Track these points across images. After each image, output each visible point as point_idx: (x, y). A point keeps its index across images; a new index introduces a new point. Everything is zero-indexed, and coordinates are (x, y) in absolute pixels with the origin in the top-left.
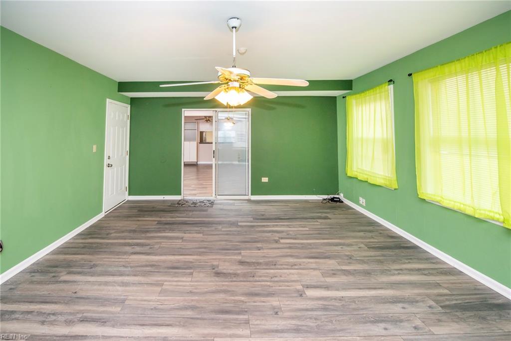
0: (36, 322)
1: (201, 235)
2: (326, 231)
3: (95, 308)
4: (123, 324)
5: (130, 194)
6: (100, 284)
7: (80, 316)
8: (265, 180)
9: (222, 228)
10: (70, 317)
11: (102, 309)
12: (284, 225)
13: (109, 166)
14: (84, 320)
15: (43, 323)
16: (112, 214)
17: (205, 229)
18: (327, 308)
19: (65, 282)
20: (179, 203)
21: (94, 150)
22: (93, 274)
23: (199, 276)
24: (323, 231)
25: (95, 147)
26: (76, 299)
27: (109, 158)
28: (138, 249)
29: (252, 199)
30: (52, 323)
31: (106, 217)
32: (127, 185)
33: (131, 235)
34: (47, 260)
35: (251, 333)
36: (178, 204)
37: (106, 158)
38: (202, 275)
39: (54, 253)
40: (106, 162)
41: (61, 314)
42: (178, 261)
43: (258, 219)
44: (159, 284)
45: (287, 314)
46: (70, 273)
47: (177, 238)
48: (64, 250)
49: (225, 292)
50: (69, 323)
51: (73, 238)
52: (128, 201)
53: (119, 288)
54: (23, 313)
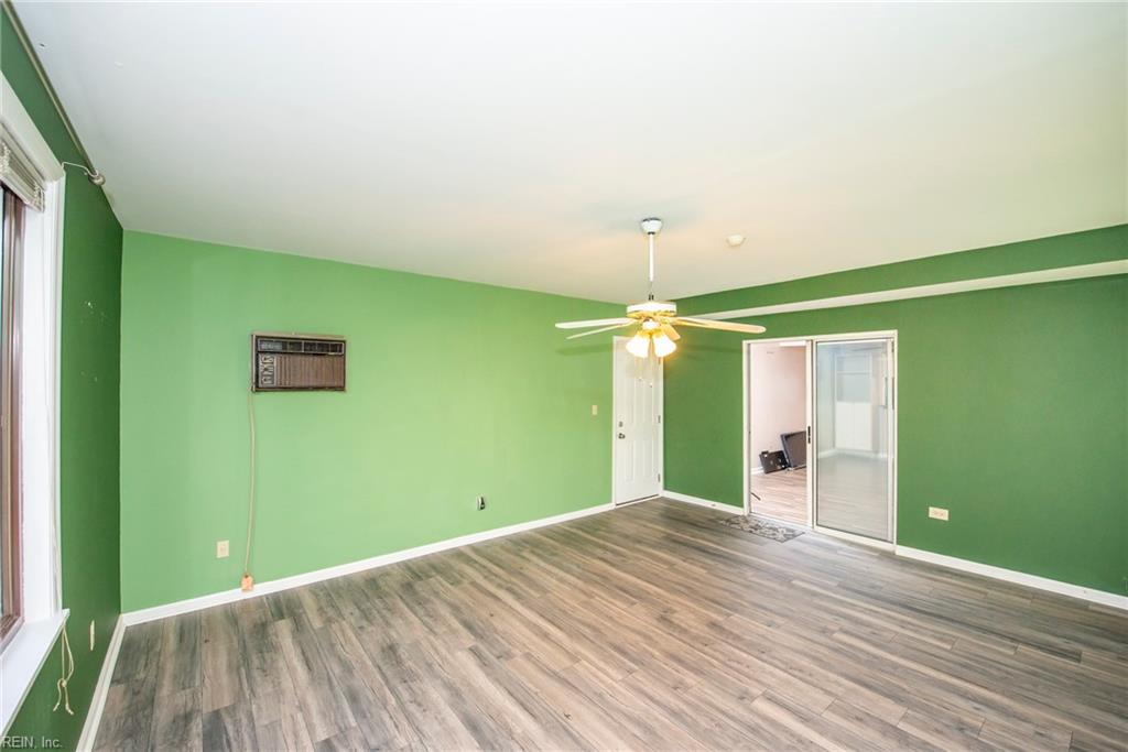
0: (482, 574)
1: (705, 571)
2: (999, 669)
3: (521, 585)
4: (531, 608)
5: (665, 488)
6: (544, 570)
7: (509, 585)
8: (939, 514)
9: (753, 576)
10: (503, 583)
11: (527, 589)
12: (894, 619)
13: (621, 436)
14: (509, 590)
15: (486, 577)
16: (627, 510)
17: (721, 566)
18: (758, 732)
19: (524, 558)
20: (731, 520)
21: (595, 412)
22: (546, 560)
23: (640, 609)
24: (991, 666)
25: (595, 408)
26: (519, 573)
27: (621, 425)
28: (609, 556)
29: (897, 553)
30: (491, 581)
31: (616, 510)
32: (661, 472)
33: (621, 540)
34: (527, 535)
35: (622, 681)
36: (728, 521)
37: (615, 423)
38: (643, 610)
39: (538, 531)
40: (616, 430)
41: (500, 578)
42: (635, 586)
43: (848, 589)
44: (590, 595)
45: (686, 696)
46: (533, 552)
47: (666, 562)
48: (549, 532)
49: (646, 637)
50: (499, 586)
51: (562, 523)
52: (663, 499)
53: (554, 581)
54: (481, 565)
